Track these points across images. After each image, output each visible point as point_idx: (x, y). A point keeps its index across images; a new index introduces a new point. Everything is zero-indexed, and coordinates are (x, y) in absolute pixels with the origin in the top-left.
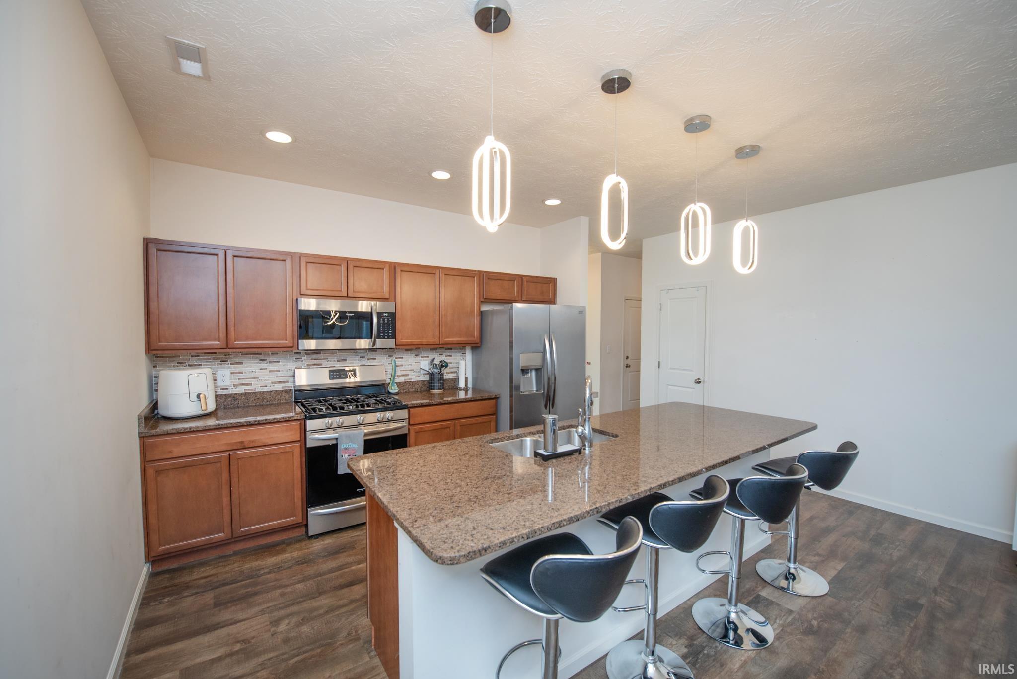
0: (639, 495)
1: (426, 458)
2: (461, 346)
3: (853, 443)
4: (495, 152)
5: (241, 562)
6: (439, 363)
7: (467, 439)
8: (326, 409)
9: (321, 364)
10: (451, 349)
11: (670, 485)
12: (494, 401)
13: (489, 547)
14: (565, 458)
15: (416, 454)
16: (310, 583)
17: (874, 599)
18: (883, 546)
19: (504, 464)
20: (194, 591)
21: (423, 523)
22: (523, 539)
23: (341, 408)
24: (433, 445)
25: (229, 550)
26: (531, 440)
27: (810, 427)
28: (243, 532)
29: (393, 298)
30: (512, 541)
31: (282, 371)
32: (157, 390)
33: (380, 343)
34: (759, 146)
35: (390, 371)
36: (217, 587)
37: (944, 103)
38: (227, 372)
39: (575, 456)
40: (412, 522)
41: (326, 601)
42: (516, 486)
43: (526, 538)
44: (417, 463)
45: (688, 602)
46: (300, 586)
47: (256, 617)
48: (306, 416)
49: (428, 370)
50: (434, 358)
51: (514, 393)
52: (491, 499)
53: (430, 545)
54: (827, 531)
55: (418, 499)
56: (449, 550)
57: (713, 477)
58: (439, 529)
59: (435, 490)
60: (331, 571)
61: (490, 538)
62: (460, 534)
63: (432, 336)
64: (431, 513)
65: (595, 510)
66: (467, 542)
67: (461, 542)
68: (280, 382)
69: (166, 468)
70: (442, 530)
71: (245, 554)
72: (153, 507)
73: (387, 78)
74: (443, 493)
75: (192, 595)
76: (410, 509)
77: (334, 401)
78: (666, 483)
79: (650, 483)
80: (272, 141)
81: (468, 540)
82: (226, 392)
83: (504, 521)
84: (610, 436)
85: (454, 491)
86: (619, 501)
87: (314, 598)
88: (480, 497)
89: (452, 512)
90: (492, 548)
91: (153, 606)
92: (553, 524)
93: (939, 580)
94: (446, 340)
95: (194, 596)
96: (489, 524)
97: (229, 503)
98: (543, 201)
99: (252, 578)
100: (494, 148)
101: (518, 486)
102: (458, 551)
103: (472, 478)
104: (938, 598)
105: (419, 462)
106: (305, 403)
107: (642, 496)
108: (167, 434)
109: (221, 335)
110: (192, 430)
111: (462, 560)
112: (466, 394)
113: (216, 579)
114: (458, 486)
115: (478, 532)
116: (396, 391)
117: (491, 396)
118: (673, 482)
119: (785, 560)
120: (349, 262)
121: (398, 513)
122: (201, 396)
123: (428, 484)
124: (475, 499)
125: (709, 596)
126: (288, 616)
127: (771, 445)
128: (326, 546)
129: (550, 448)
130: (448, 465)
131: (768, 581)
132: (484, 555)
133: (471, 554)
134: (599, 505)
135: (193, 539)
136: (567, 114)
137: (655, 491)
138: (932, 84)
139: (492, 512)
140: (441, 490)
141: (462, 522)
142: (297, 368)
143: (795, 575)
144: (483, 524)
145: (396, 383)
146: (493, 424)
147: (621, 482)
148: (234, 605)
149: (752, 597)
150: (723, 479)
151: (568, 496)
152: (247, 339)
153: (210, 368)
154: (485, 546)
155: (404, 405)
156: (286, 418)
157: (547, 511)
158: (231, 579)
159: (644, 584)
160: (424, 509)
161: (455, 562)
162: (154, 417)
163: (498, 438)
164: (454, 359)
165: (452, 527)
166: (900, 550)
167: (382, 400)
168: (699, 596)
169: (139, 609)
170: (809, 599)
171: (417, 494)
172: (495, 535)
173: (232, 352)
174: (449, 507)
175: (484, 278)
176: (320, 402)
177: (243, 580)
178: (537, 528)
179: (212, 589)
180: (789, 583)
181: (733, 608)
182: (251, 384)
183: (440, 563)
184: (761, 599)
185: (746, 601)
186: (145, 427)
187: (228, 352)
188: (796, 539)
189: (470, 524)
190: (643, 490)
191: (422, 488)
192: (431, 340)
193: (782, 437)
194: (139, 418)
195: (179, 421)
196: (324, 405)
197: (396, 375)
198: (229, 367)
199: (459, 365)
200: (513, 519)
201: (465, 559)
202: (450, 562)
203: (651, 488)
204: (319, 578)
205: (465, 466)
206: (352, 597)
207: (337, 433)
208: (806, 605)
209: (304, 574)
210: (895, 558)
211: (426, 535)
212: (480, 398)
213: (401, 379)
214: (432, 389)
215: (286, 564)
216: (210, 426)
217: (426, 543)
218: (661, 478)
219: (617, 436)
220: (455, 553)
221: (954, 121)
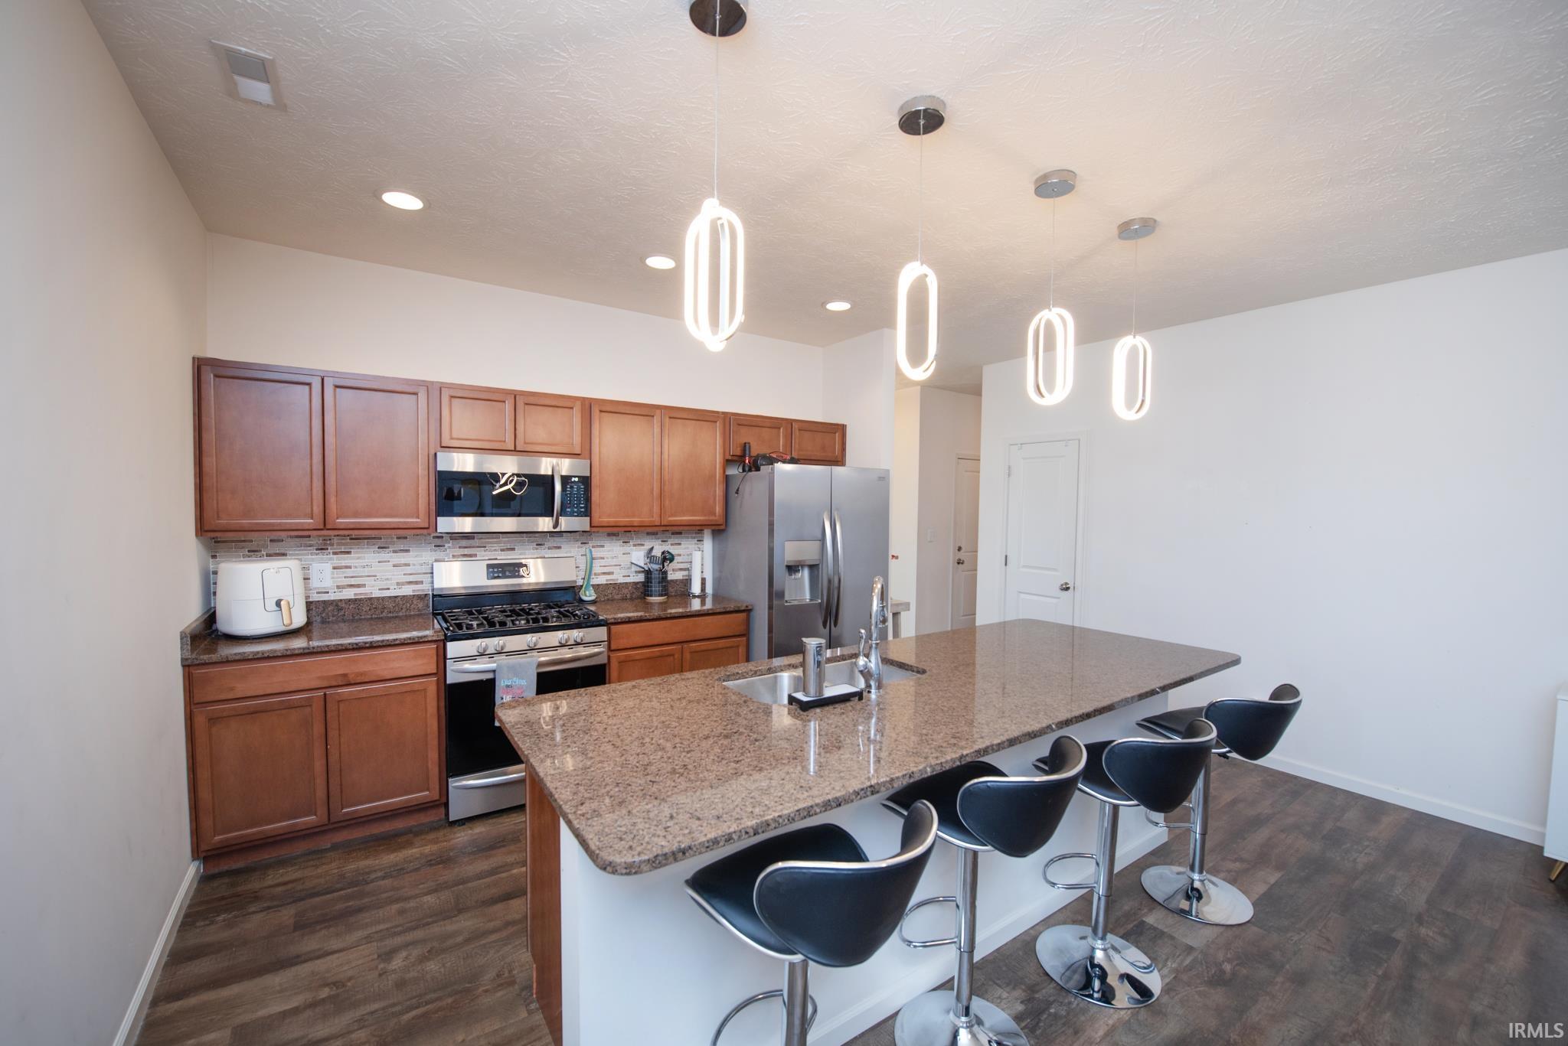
0: (942, 766)
1: (618, 704)
2: (695, 530)
3: (1294, 687)
4: (722, 225)
5: (342, 861)
6: (659, 555)
7: (688, 675)
8: (477, 625)
9: (476, 555)
10: (680, 533)
11: (994, 751)
12: (743, 615)
13: (690, 848)
14: (837, 706)
15: (605, 697)
16: (446, 895)
17: (1324, 930)
18: (1344, 847)
19: (739, 715)
20: (265, 905)
21: (593, 807)
22: (747, 836)
23: (503, 624)
24: (634, 683)
25: (325, 842)
26: (790, 677)
27: (1229, 661)
28: (348, 813)
29: (588, 452)
30: (729, 838)
31: (414, 565)
32: (215, 593)
33: (565, 523)
34: (1155, 221)
35: (583, 566)
36: (302, 899)
37: (1443, 153)
38: (327, 567)
39: (851, 703)
40: (577, 806)
41: (468, 923)
42: (751, 750)
43: (752, 834)
44: (603, 711)
45: (1032, 932)
46: (430, 899)
47: (358, 946)
48: (445, 635)
49: (643, 565)
50: (652, 548)
51: (775, 602)
52: (707, 771)
53: (597, 843)
54: (1257, 822)
55: (592, 769)
56: (625, 852)
57: (1064, 739)
58: (616, 818)
59: (623, 755)
60: (480, 876)
61: (693, 833)
62: (647, 826)
63: (647, 514)
64: (608, 792)
65: (869, 789)
66: (655, 839)
67: (647, 839)
68: (410, 583)
69: (225, 714)
70: (621, 819)
71: (349, 849)
72: (204, 774)
73: (563, 108)
74: (633, 760)
75: (261, 911)
76: (578, 784)
77: (494, 612)
78: (987, 747)
79: (962, 748)
80: (392, 206)
81: (659, 836)
82: (325, 597)
83: (720, 805)
84: (913, 671)
85: (652, 757)
86: (908, 776)
87: (450, 918)
88: (690, 767)
89: (642, 790)
90: (695, 849)
91: (200, 927)
92: (798, 811)
93: (1428, 902)
94: (670, 519)
95: (265, 913)
96: (696, 810)
97: (325, 768)
98: (824, 304)
99: (356, 886)
100: (720, 218)
101: (754, 751)
102: (639, 854)
103: (685, 737)
104: (1423, 931)
105: (606, 710)
106: (447, 615)
107: (947, 768)
108: (227, 662)
109: (315, 508)
110: (266, 655)
111: (644, 867)
112: (703, 603)
113: (300, 887)
114: (660, 750)
115: (677, 824)
116: (593, 598)
117: (739, 607)
118: (1000, 747)
119: (1186, 867)
120: (517, 397)
121: (558, 790)
122: (282, 603)
123: (613, 744)
124: (681, 771)
125: (1064, 923)
126: (406, 945)
127: (1165, 688)
128: (475, 837)
129: (812, 689)
130: (650, 716)
131: (1158, 900)
132: (681, 860)
133: (660, 858)
134: (876, 781)
135: (267, 825)
136: (849, 167)
137: (969, 759)
138: (1423, 122)
139: (704, 791)
140: (632, 755)
141: (654, 806)
142: (436, 561)
143: (1202, 890)
144: (688, 810)
145: (593, 586)
146: (742, 650)
147: (917, 746)
148: (325, 927)
149: (1132, 925)
150: (1079, 742)
151: (829, 767)
152: (356, 515)
153: (300, 560)
154: (683, 846)
155: (602, 620)
156: (414, 639)
157: (792, 791)
158: (326, 886)
159: (955, 903)
160: (599, 786)
161: (634, 871)
162: (210, 635)
163: (738, 673)
164: (685, 549)
165: (638, 814)
166: (1370, 854)
167: (568, 611)
168: (1049, 922)
169: (179, 931)
170: (1221, 929)
171: (592, 761)
172: (702, 829)
173: (335, 536)
174: (639, 782)
175: (732, 422)
176: (471, 613)
177: (341, 889)
178: (771, 817)
179: (294, 902)
180: (1191, 905)
181: (1099, 942)
182: (364, 586)
183: (609, 873)
184: (1148, 927)
185: (1122, 931)
186: (192, 651)
187: (330, 536)
188: (1204, 834)
189: (666, 809)
190: (949, 758)
191: (603, 751)
192: (646, 519)
193: (1183, 676)
194: (183, 636)
195: (249, 641)
196: (477, 619)
197: (593, 572)
198: (331, 559)
199: (691, 559)
200: (736, 804)
201: (649, 865)
202: (624, 871)
203: (962, 755)
204: (461, 887)
205: (678, 718)
206: (509, 918)
207: (495, 662)
208: (1216, 938)
209: (437, 880)
210: (1360, 867)
211: (593, 826)
212: (722, 610)
213: (602, 580)
214: (648, 596)
215: (412, 864)
216: (294, 649)
217: (592, 839)
218: (981, 740)
219: (924, 672)
220: (633, 856)
221: (1460, 182)
